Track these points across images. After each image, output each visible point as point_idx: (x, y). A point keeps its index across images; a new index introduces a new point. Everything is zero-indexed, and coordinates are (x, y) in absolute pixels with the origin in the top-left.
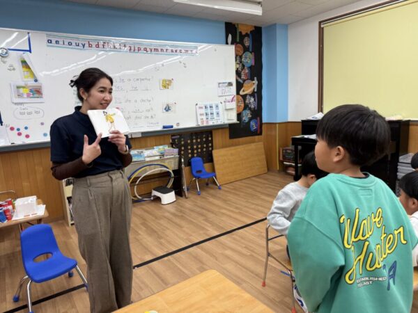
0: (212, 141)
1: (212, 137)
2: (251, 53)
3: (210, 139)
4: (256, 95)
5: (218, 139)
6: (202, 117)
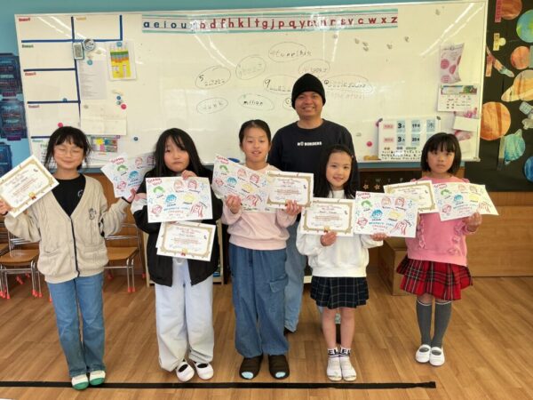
6: (388, 145)
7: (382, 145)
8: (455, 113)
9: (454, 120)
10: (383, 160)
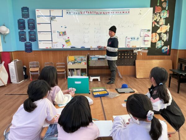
2: (167, 10)
4: (168, 33)
6: (128, 43)
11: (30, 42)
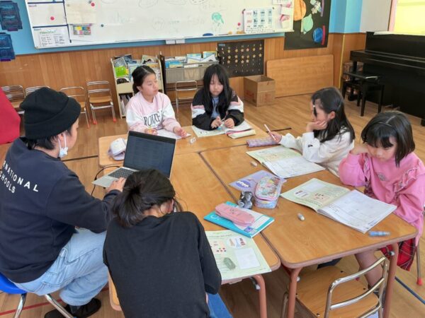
0: (262, 52)
1: (263, 47)
3: (261, 49)
5: (270, 49)
6: (249, 24)
7: (246, 25)
8: (281, 5)
9: (281, 10)
10: (247, 34)
11: (6, 31)
